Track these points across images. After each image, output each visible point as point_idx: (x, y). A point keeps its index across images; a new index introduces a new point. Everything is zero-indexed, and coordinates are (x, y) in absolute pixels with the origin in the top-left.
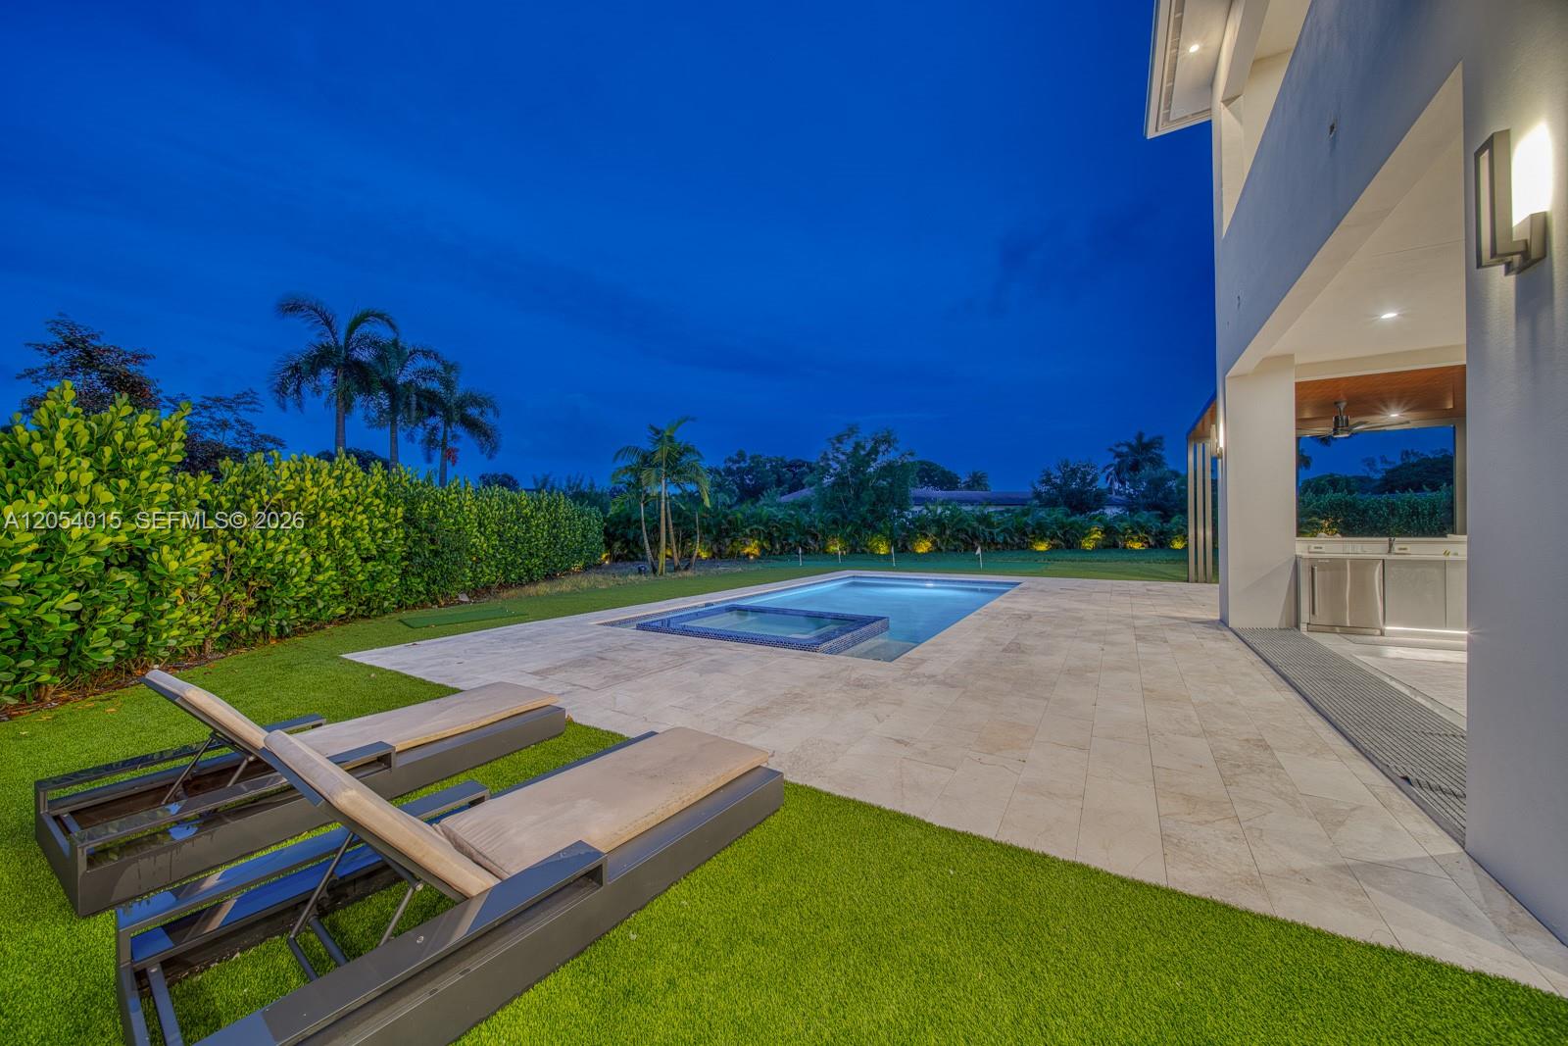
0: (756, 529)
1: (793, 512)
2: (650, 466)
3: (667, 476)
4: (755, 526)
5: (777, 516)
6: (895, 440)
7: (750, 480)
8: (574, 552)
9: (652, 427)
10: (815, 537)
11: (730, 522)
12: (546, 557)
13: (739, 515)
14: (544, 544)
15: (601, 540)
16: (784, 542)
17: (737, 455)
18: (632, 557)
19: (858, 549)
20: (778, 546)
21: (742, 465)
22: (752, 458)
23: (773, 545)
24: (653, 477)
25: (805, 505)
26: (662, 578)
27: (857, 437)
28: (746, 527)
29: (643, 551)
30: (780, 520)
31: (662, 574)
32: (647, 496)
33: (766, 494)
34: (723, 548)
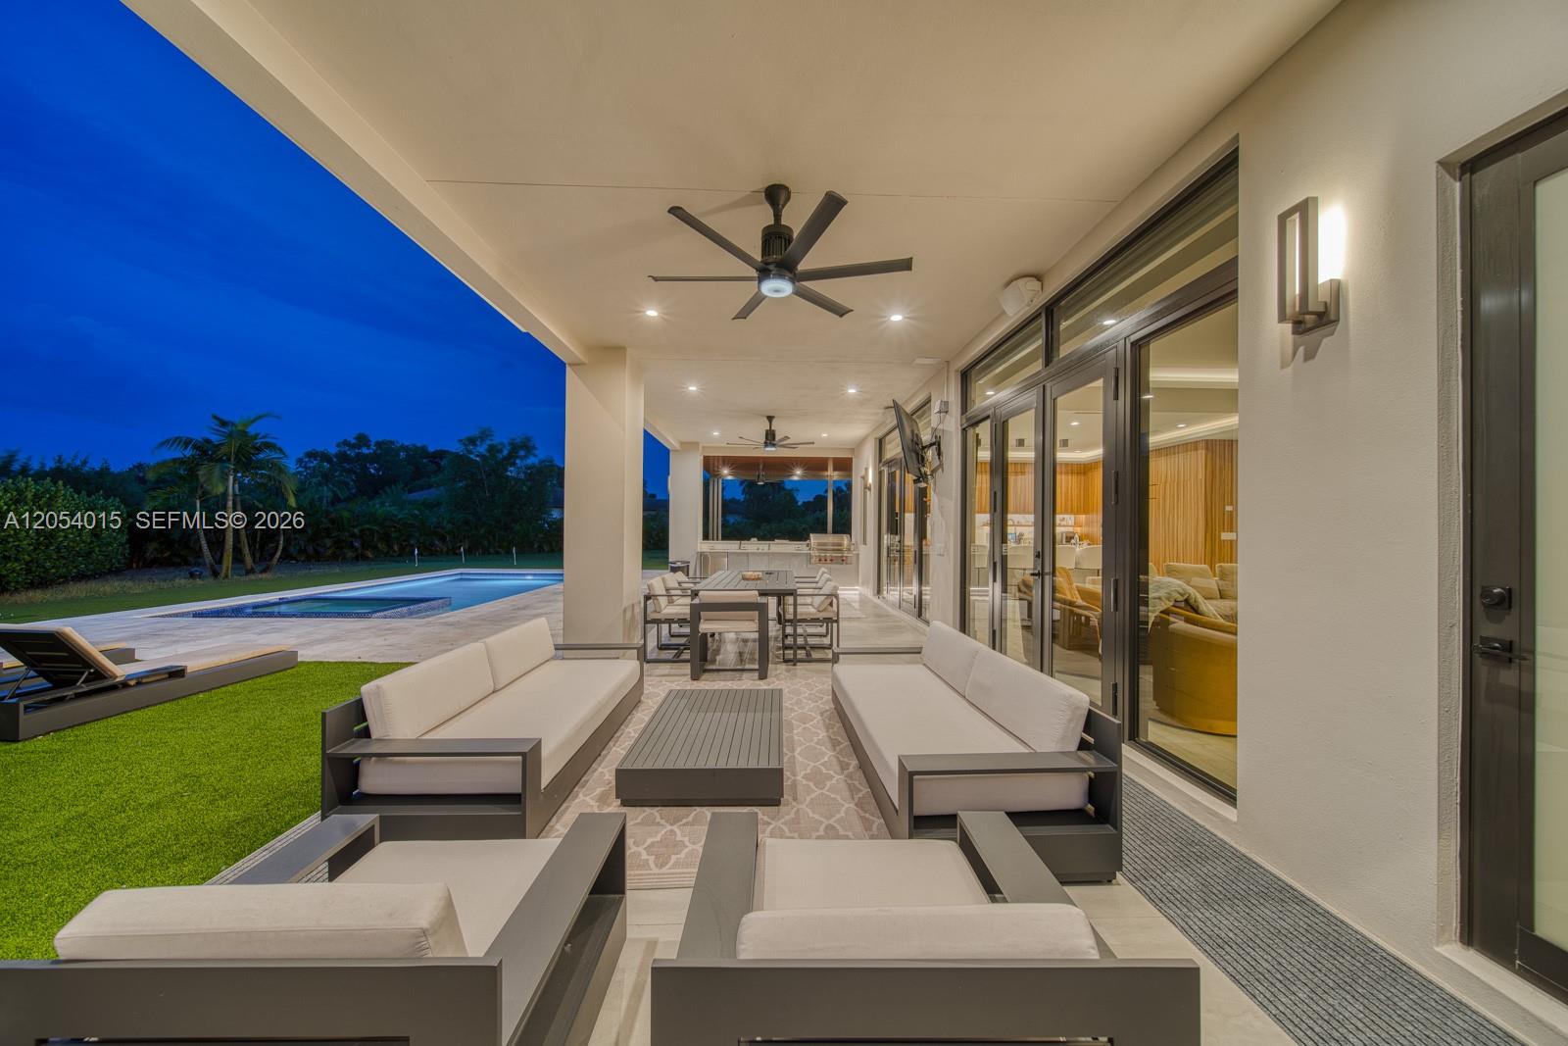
0: (368, 529)
1: (416, 512)
2: (211, 460)
3: (236, 471)
4: (367, 526)
5: (396, 516)
6: (534, 448)
7: (375, 469)
8: (79, 554)
9: (216, 418)
10: (443, 539)
11: (333, 521)
12: (31, 561)
13: (346, 514)
14: (30, 545)
15: (124, 540)
16: (404, 544)
17: (356, 438)
18: (178, 560)
19: (492, 550)
20: (396, 548)
21: (365, 451)
22: (379, 444)
23: (390, 547)
24: (217, 472)
25: (431, 506)
26: (226, 580)
27: (491, 440)
28: (354, 527)
29: (199, 553)
30: (400, 519)
31: (226, 576)
32: (205, 493)
33: (389, 491)
34: (322, 550)
